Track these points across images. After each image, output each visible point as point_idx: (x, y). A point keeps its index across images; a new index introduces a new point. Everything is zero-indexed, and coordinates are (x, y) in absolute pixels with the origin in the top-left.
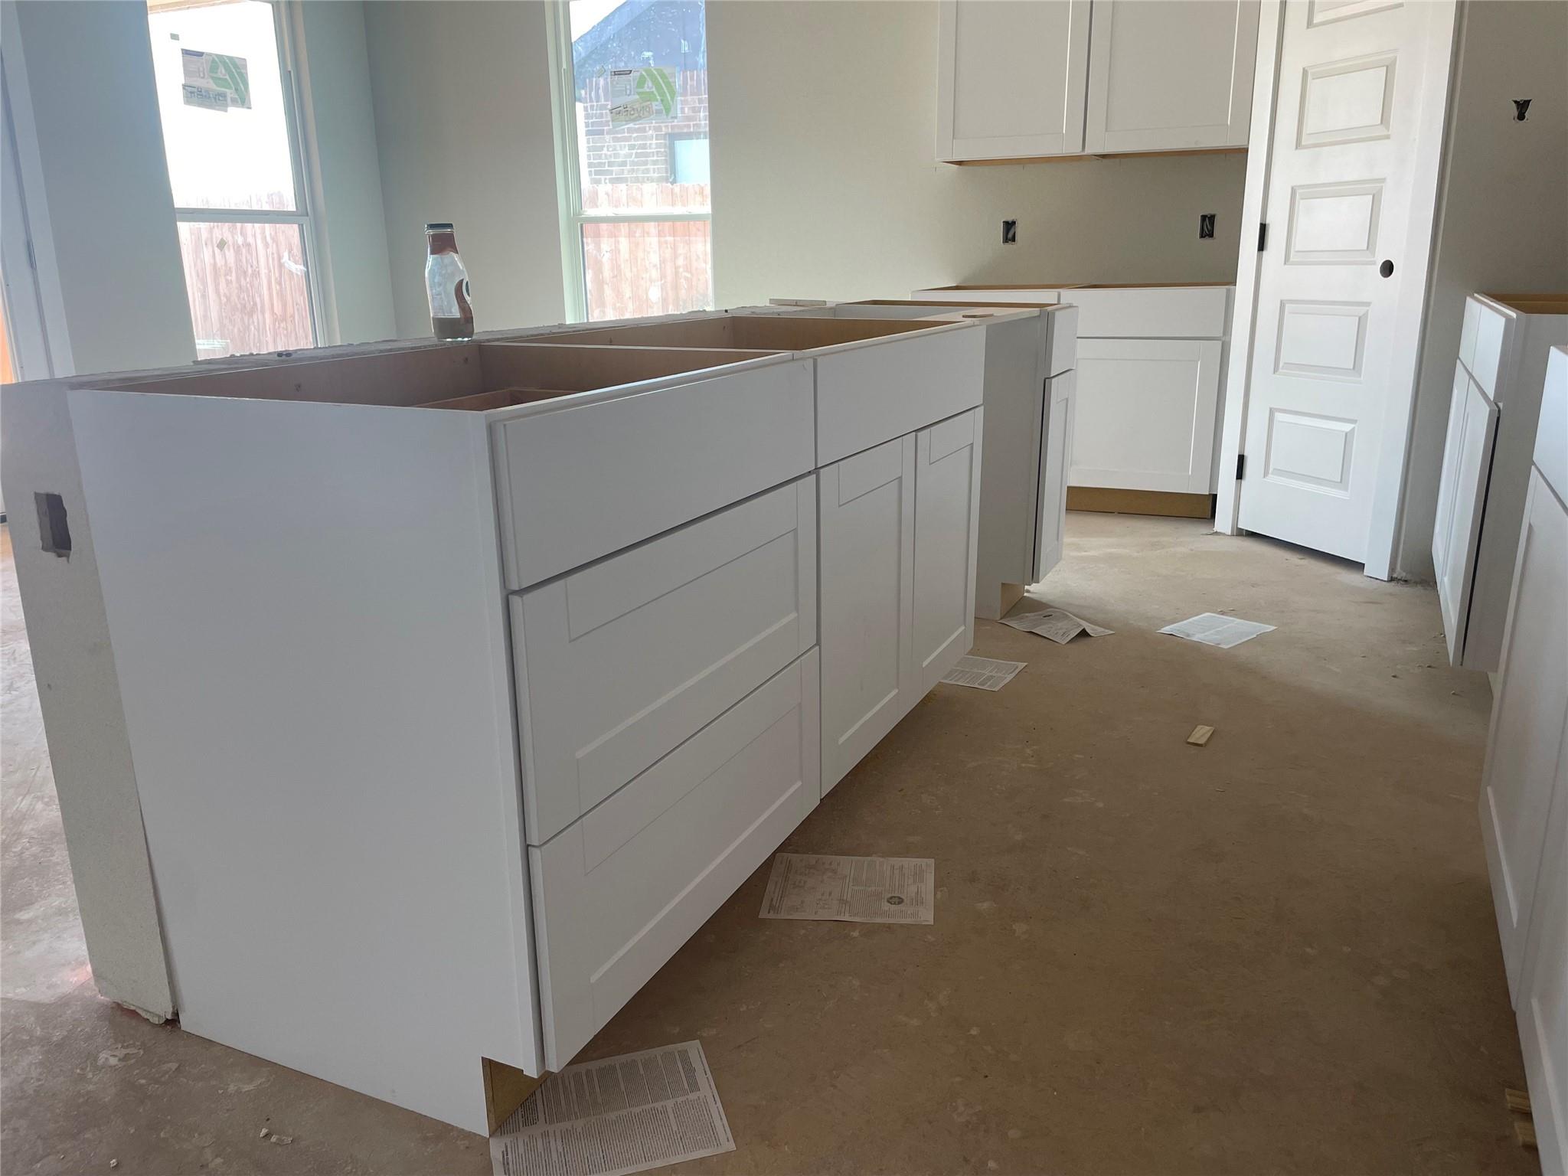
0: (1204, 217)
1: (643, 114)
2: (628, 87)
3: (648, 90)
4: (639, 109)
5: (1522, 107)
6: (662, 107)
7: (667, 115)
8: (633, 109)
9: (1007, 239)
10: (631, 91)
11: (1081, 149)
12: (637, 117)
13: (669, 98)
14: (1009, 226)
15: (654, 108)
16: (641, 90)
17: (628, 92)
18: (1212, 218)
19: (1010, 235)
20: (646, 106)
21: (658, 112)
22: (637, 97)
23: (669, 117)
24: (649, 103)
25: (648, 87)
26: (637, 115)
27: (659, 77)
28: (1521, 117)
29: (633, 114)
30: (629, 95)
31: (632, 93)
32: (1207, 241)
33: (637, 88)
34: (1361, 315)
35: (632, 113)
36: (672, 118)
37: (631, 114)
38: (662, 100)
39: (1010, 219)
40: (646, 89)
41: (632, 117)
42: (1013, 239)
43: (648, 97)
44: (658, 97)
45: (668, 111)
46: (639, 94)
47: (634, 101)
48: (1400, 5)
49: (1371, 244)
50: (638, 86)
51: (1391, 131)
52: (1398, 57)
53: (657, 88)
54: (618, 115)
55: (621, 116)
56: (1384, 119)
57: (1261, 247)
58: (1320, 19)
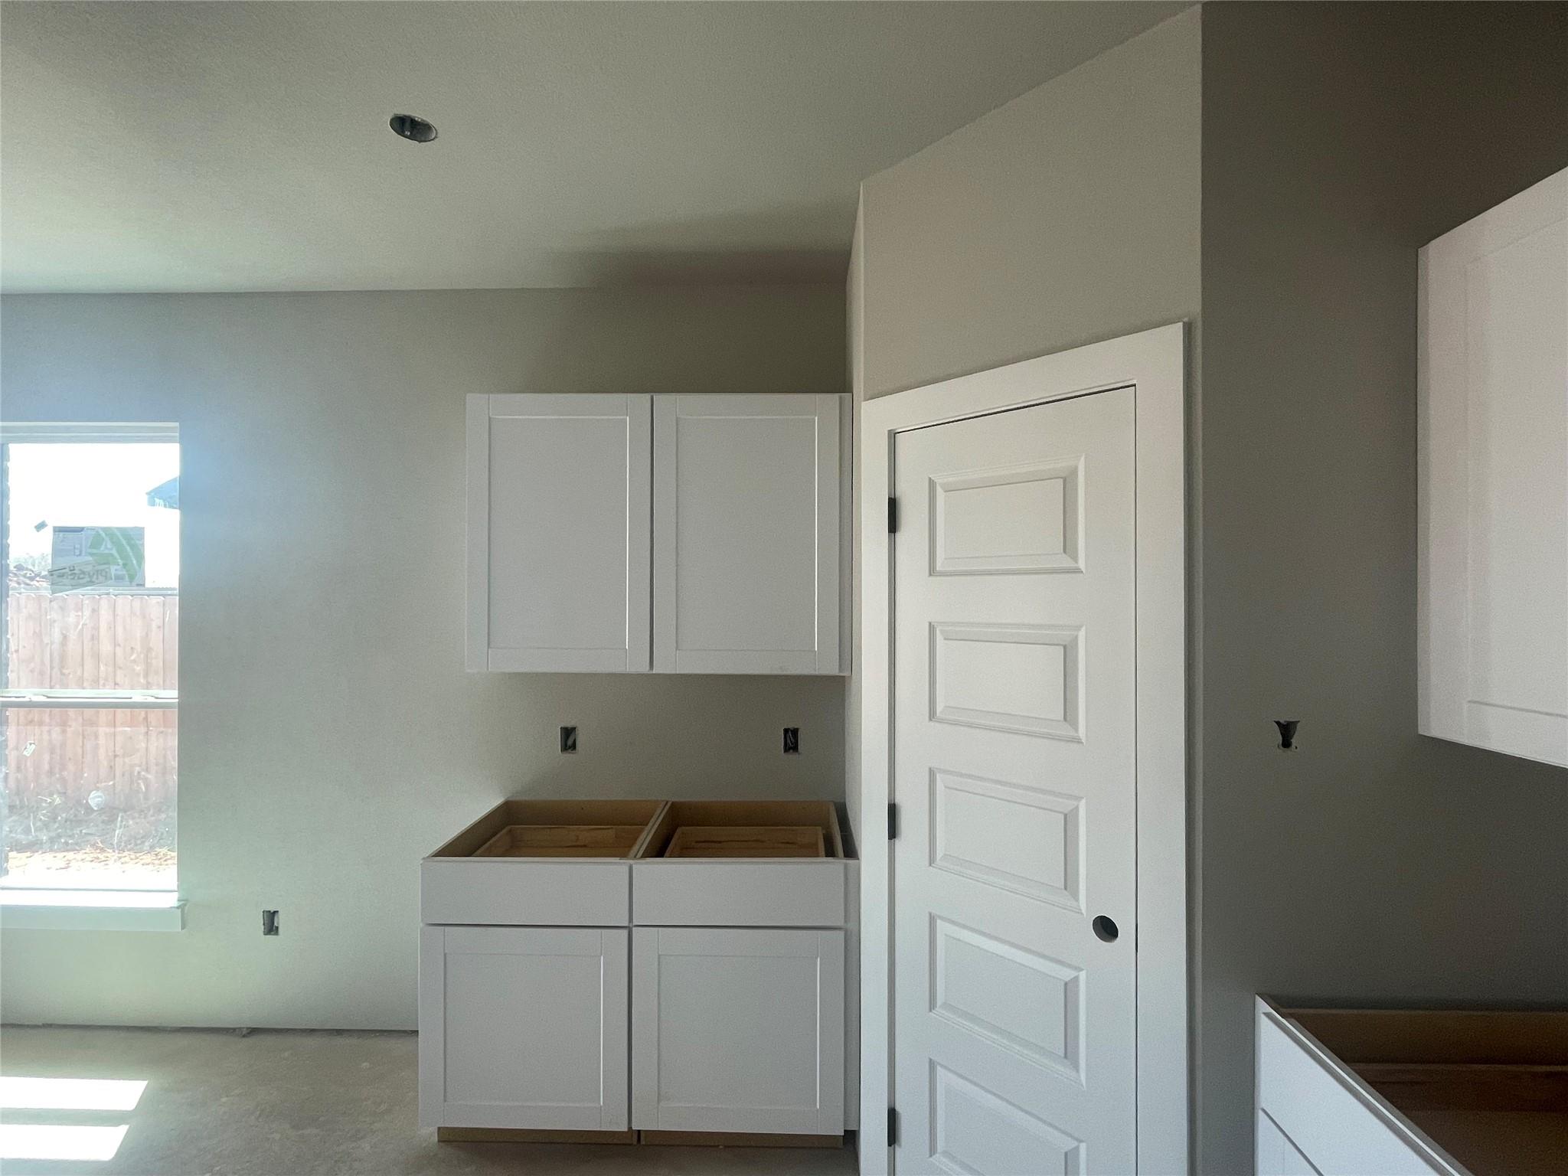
0: (786, 731)
1: (97, 579)
2: (78, 547)
3: (107, 551)
4: (91, 574)
5: (1287, 731)
6: (125, 573)
7: (131, 582)
8: (83, 573)
9: (566, 745)
10: (81, 552)
11: (648, 668)
12: (88, 582)
13: (135, 562)
14: (568, 733)
15: (113, 573)
16: (95, 551)
17: (77, 552)
18: (795, 732)
19: (570, 742)
20: (103, 570)
21: (119, 578)
22: (91, 558)
23: (134, 583)
24: (106, 566)
25: (106, 548)
26: (89, 579)
27: (121, 538)
28: (1286, 744)
29: (83, 578)
30: (77, 556)
31: (83, 554)
32: (792, 756)
33: (90, 548)
34: (1067, 979)
35: (82, 576)
36: (138, 585)
37: (79, 578)
38: (125, 565)
39: (569, 725)
40: (103, 550)
41: (81, 581)
42: (574, 747)
43: (107, 560)
44: (119, 561)
45: (132, 578)
46: (92, 555)
47: (87, 563)
48: (1077, 571)
49: (1069, 882)
50: (92, 546)
51: (1082, 732)
52: (1082, 634)
53: (118, 551)
54: (60, 579)
55: (65, 581)
56: (1069, 714)
57: (893, 833)
58: (948, 568)
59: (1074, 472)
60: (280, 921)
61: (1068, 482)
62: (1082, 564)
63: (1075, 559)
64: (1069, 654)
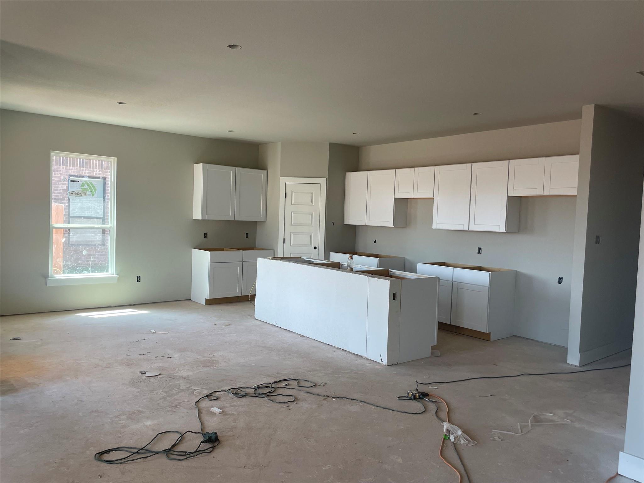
1: (83, 195)
2: (77, 186)
3: (86, 188)
4: (81, 193)
6: (91, 194)
8: (79, 193)
10: (78, 187)
11: (234, 219)
13: (94, 191)
15: (88, 194)
17: (77, 188)
20: (85, 193)
21: (89, 195)
22: (81, 189)
23: (94, 197)
26: (81, 195)
27: (90, 184)
38: (91, 192)
40: (85, 187)
41: (78, 195)
43: (85, 190)
44: (90, 190)
45: (93, 195)
46: (81, 188)
47: (79, 191)
48: (313, 205)
49: (311, 244)
50: (81, 186)
51: (313, 225)
52: (313, 213)
53: (89, 188)
54: (72, 194)
55: (73, 195)
56: (311, 223)
57: (284, 243)
58: (294, 204)
59: (313, 193)
60: (141, 279)
61: (312, 194)
62: (314, 204)
63: (313, 204)
64: (312, 215)
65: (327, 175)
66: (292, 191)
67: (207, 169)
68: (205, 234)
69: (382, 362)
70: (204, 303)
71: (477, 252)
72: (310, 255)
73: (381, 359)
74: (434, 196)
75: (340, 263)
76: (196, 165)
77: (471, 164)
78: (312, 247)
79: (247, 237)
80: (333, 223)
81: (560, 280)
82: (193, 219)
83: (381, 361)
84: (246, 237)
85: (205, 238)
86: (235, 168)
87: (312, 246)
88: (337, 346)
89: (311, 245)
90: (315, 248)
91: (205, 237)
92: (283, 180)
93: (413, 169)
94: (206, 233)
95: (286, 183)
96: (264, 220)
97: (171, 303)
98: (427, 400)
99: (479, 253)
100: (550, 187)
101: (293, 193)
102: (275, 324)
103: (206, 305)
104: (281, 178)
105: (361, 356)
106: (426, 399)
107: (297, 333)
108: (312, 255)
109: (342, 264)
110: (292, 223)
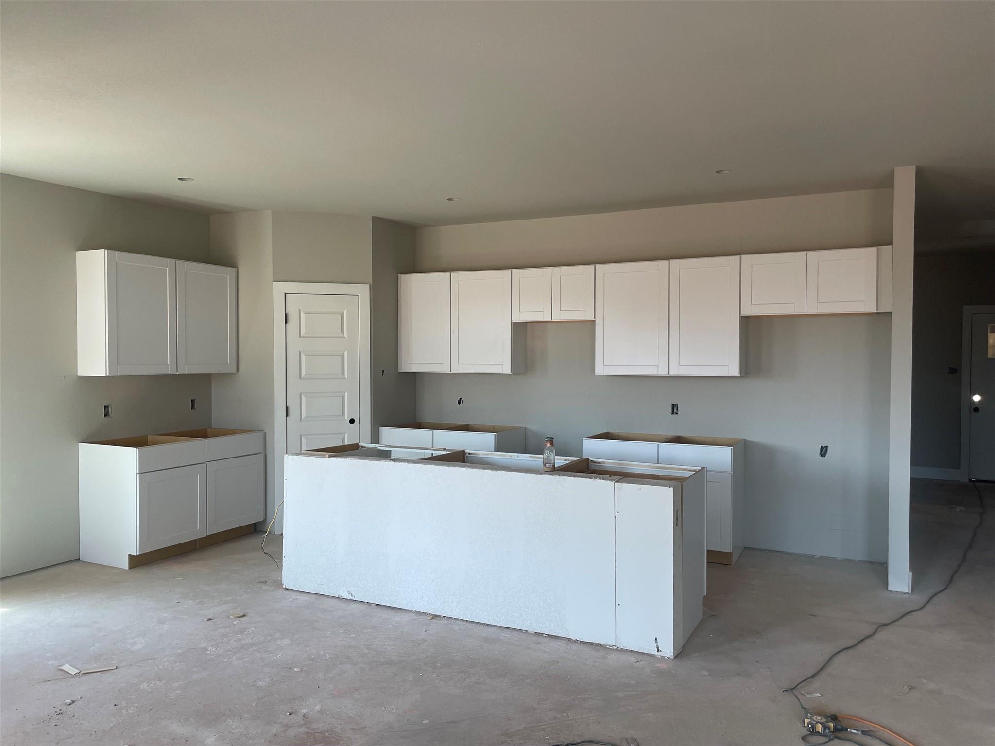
28: (383, 374)
48: (345, 337)
49: (343, 414)
51: (346, 376)
52: (346, 353)
56: (342, 372)
57: (287, 416)
58: (305, 335)
59: (343, 313)
61: (342, 315)
63: (344, 334)
64: (343, 357)
65: (370, 278)
66: (300, 311)
67: (116, 263)
68: (106, 407)
69: (659, 653)
70: (126, 565)
71: (670, 411)
72: (342, 436)
73: (658, 648)
74: (595, 318)
75: (464, 451)
76: (81, 255)
77: (668, 262)
78: (345, 419)
79: (193, 407)
80: (383, 371)
81: (824, 451)
82: (80, 373)
83: (658, 651)
84: (192, 409)
85: (107, 418)
86: (173, 261)
87: (346, 417)
88: (532, 630)
89: (344, 417)
90: (352, 421)
91: (107, 414)
92: (280, 288)
93: (549, 270)
94: (108, 406)
95: (285, 294)
96: (234, 370)
97: (34, 574)
98: (855, 732)
99: (673, 414)
100: (818, 300)
101: (302, 314)
102: (346, 596)
103: (129, 569)
104: (274, 282)
105: (601, 645)
106: (853, 731)
107: (414, 610)
108: (346, 435)
109: (469, 453)
110: (303, 374)
